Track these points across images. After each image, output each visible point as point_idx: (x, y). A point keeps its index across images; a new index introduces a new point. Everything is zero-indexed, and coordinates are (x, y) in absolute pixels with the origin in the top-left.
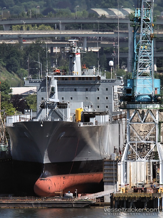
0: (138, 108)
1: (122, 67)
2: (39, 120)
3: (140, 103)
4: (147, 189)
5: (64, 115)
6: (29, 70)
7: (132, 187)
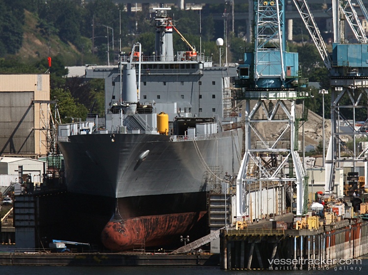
0: (262, 98)
1: (239, 35)
2: (108, 132)
3: (266, 91)
4: (277, 224)
5: (147, 124)
6: (95, 39)
7: (254, 220)
